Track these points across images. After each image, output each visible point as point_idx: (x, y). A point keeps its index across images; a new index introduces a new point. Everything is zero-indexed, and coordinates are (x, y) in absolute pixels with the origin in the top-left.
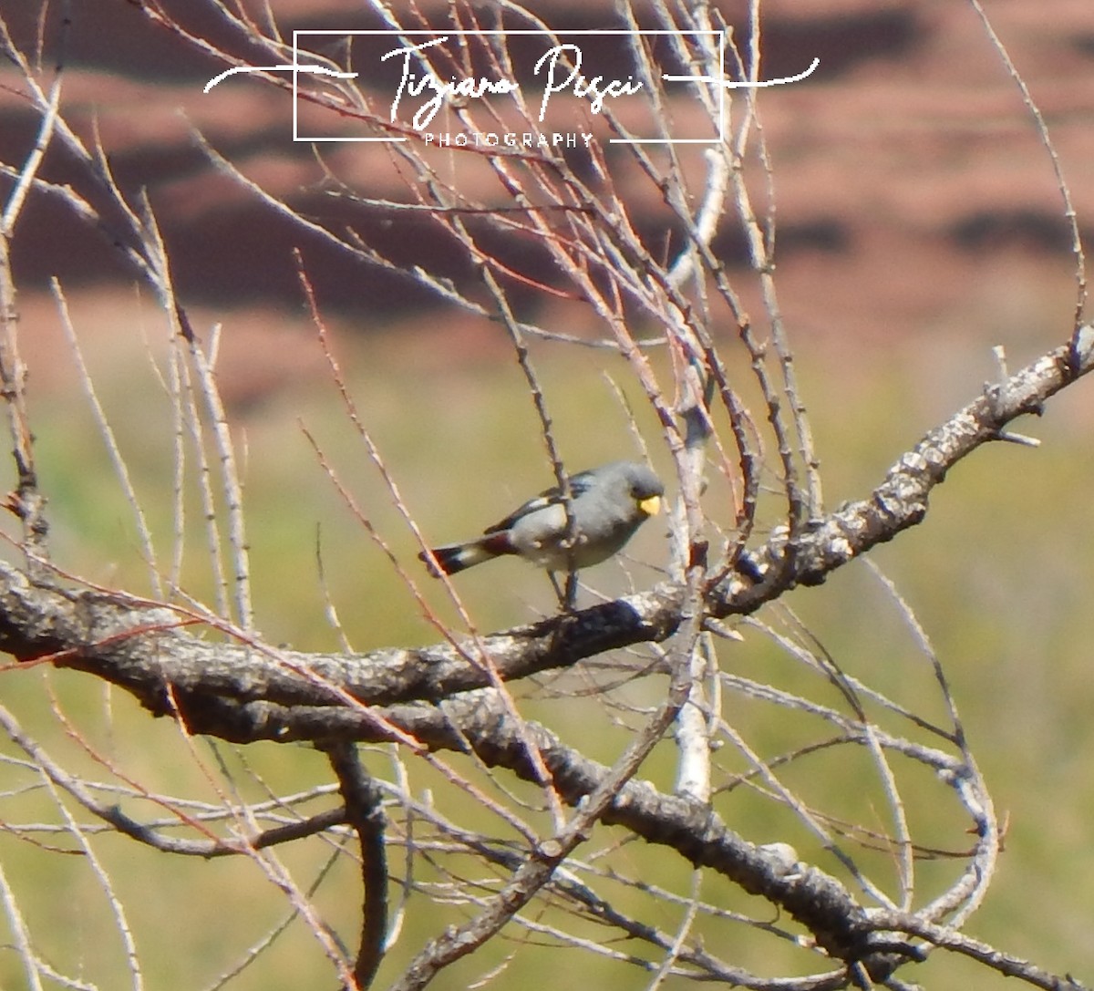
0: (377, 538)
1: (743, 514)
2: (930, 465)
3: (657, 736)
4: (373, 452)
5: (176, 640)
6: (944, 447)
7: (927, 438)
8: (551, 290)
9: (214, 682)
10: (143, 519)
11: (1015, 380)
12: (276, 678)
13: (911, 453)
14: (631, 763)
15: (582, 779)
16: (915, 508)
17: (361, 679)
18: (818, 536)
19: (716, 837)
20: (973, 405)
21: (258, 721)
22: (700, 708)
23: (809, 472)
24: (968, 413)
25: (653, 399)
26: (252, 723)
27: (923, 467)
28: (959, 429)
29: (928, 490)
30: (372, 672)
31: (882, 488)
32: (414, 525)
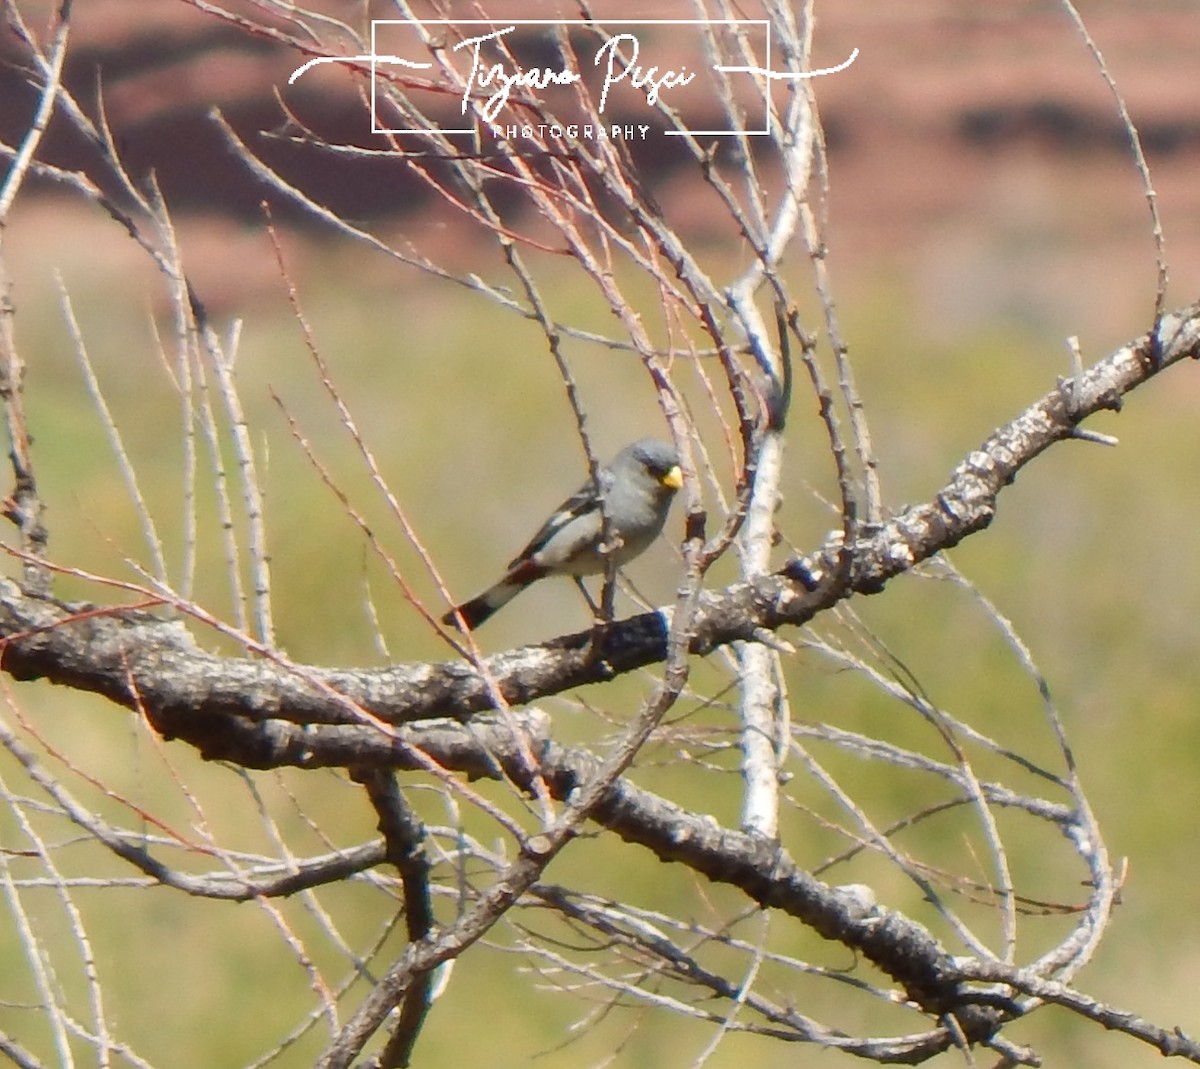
0: (353, 512)
1: (743, 483)
2: (998, 466)
3: (653, 724)
4: (346, 420)
5: (182, 654)
6: (1013, 446)
7: (995, 436)
8: (536, 244)
9: (223, 699)
10: (152, 527)
11: (1091, 373)
12: (289, 694)
13: (978, 453)
14: (625, 753)
15: (636, 812)
16: (982, 511)
17: (381, 695)
18: (876, 541)
19: (784, 876)
20: (1045, 401)
21: (278, 745)
22: (768, 737)
23: (866, 472)
24: (1040, 409)
25: (646, 360)
26: (273, 747)
27: (990, 467)
28: (1030, 427)
29: (997, 492)
30: (393, 688)
31: (947, 490)
32: (391, 497)
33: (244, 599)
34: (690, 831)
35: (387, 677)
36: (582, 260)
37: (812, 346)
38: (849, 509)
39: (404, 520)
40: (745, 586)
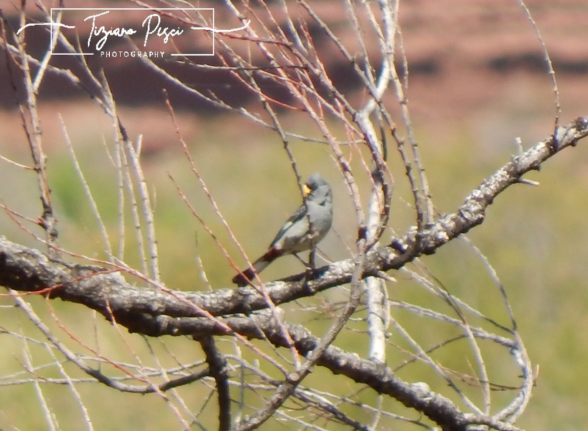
0: (207, 228)
1: (384, 213)
2: (486, 196)
3: (344, 321)
4: (204, 186)
5: (121, 287)
6: (492, 187)
7: (484, 183)
8: (288, 106)
10: (104, 229)
11: (526, 154)
12: (169, 304)
13: (476, 190)
14: (332, 335)
16: (479, 216)
17: (211, 304)
18: (432, 231)
19: (389, 380)
20: (506, 166)
21: (163, 326)
22: (380, 317)
23: (427, 200)
24: (504, 170)
25: (339, 158)
26: (160, 327)
27: (482, 196)
28: (499, 178)
29: (485, 207)
30: (216, 300)
31: (463, 207)
32: (225, 221)
33: (146, 260)
34: (347, 360)
35: (213, 295)
36: (309, 113)
37: (402, 143)
38: (420, 217)
39: (230, 231)
40: (374, 252)
